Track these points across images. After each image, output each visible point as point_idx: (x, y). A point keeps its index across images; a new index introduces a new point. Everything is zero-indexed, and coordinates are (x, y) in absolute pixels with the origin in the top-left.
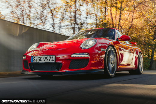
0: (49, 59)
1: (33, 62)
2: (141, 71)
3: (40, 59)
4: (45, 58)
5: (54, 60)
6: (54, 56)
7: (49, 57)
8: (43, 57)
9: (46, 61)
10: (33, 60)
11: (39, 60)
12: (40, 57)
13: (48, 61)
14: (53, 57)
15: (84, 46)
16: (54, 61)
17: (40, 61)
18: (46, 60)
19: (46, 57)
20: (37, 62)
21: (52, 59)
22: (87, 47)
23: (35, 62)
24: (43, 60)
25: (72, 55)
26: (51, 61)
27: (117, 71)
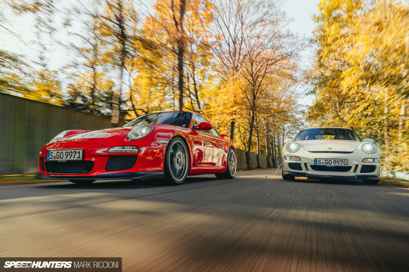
0: (73, 154)
1: (50, 160)
2: (233, 174)
3: (59, 154)
4: (67, 153)
5: (81, 156)
6: (81, 151)
7: (74, 152)
8: (64, 152)
9: (68, 159)
10: (51, 157)
11: (58, 157)
12: (60, 152)
13: (72, 158)
14: (79, 152)
15: (133, 136)
16: (81, 159)
17: (60, 159)
18: (69, 156)
19: (69, 151)
20: (56, 159)
21: (77, 155)
22: (138, 137)
23: (53, 159)
24: (65, 157)
25: (111, 149)
26: (76, 158)
27: (188, 174)
